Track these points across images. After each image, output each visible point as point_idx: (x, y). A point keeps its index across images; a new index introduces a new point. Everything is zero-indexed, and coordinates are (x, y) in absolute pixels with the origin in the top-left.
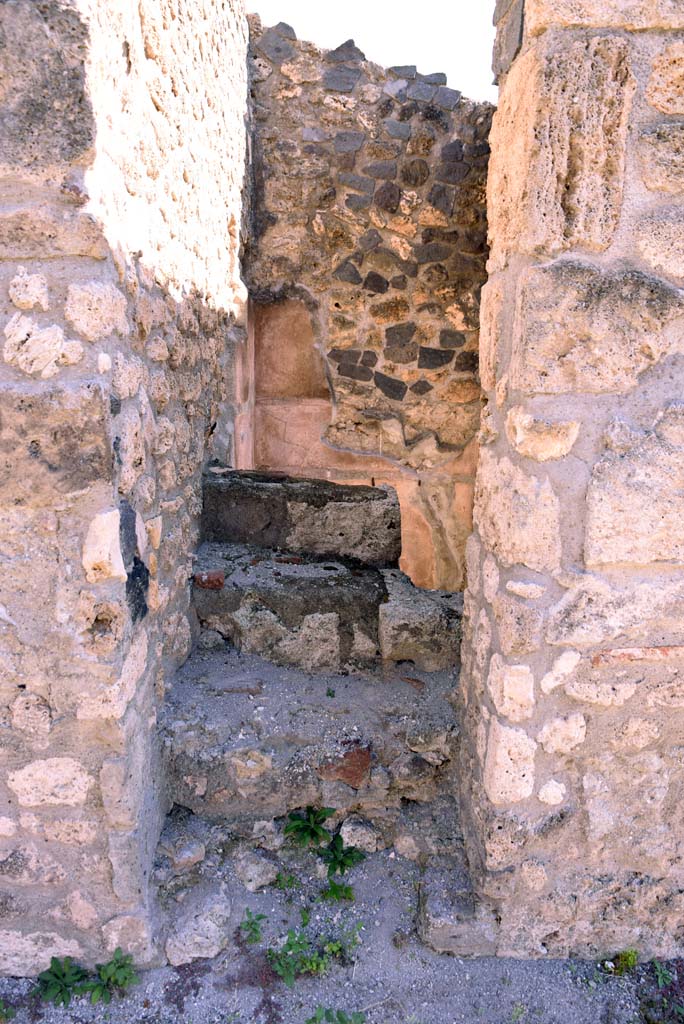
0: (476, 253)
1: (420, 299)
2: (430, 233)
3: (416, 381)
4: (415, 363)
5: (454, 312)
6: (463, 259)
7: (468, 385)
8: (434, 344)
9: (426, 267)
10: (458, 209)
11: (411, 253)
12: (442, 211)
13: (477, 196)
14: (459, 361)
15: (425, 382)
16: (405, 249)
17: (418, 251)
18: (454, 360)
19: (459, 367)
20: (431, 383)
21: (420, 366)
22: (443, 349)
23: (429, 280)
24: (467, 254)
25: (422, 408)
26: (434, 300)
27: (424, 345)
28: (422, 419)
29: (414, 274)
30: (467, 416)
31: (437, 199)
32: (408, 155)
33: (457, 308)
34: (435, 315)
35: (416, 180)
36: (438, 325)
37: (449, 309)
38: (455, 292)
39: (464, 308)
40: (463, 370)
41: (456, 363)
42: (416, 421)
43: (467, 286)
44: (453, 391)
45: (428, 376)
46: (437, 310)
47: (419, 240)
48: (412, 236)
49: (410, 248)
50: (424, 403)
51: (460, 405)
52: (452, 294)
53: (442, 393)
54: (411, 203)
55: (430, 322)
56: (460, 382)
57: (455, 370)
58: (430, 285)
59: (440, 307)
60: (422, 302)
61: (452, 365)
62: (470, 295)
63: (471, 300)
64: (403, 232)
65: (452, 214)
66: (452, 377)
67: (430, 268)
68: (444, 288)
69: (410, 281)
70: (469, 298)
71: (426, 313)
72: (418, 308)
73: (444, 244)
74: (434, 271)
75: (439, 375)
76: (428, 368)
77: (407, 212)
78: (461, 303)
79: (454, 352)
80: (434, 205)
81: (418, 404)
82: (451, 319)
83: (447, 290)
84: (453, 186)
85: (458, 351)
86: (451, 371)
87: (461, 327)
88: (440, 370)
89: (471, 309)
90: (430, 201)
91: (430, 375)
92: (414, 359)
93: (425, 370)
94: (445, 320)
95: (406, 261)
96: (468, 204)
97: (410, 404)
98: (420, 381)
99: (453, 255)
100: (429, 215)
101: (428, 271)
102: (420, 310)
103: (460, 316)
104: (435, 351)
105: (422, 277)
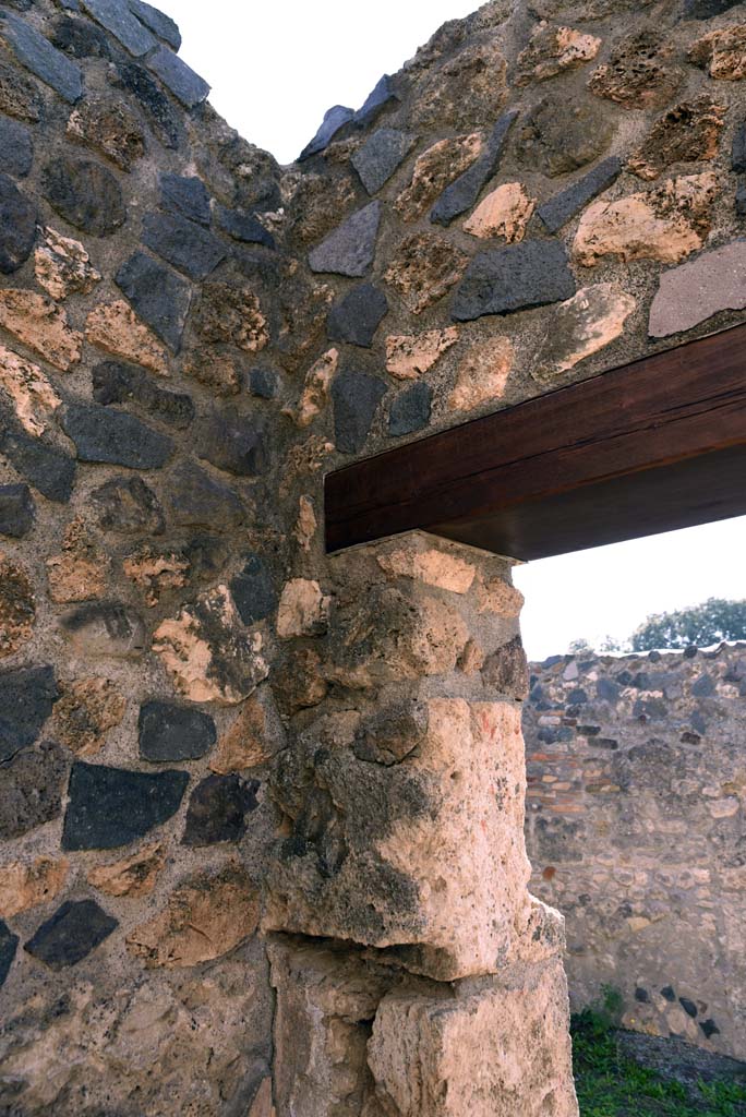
0: (236, 473)
1: (77, 582)
2: (116, 378)
3: (52, 907)
4: (53, 831)
5: (183, 638)
6: (205, 479)
7: (228, 892)
8: (120, 749)
9: (98, 477)
10: (192, 341)
11: (55, 417)
12: (153, 329)
13: (240, 327)
14: (199, 808)
15: (92, 907)
16: (36, 399)
17: (74, 418)
18: (185, 806)
19: (201, 833)
20: (109, 905)
21: (70, 843)
22: (151, 769)
23: (107, 522)
24: (214, 471)
25: (74, 1025)
26: (120, 593)
27: (87, 755)
28: (75, 1073)
29: (61, 492)
30: (232, 1008)
31: (140, 289)
32: (71, 138)
33: (192, 627)
34: (127, 646)
35: (91, 214)
36: (133, 683)
37: (167, 629)
38: (186, 573)
39: (210, 631)
40: (210, 840)
41: (189, 815)
42: (50, 1096)
43: (217, 562)
44: (182, 924)
45: (102, 875)
46: (134, 626)
47: (83, 388)
48: (64, 364)
49: (54, 402)
50: (82, 1000)
51: (204, 969)
52: (179, 581)
53: (149, 939)
54: (72, 267)
55: (106, 669)
56: (204, 883)
57: (185, 841)
58: (110, 539)
59: (140, 618)
60: (83, 591)
61: (178, 825)
62: (223, 590)
63: (229, 607)
64: (35, 341)
65: (180, 349)
66: (176, 870)
67: (111, 484)
68: (154, 556)
69: (45, 515)
70: (221, 600)
71: (97, 635)
72: (68, 611)
73: (154, 423)
74: (126, 496)
75: (141, 870)
76: (100, 847)
77: (55, 287)
78: (201, 613)
79: (187, 777)
80: (134, 302)
81: (61, 1009)
82: (173, 663)
83: (160, 564)
84: (184, 278)
85: (197, 770)
86: (173, 848)
87: (201, 693)
88: (143, 851)
89: (228, 634)
90: (122, 287)
91: (105, 871)
92: (50, 814)
93: (89, 855)
94: (155, 665)
95: (39, 439)
96: (216, 340)
97: (24, 1021)
98: (67, 907)
99: (178, 463)
100: (117, 322)
101: (103, 493)
102: (75, 622)
103: (201, 653)
104: (126, 777)
105: (83, 508)
